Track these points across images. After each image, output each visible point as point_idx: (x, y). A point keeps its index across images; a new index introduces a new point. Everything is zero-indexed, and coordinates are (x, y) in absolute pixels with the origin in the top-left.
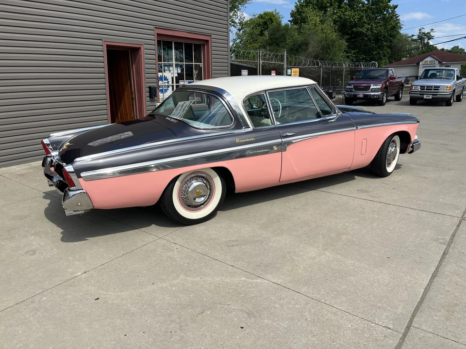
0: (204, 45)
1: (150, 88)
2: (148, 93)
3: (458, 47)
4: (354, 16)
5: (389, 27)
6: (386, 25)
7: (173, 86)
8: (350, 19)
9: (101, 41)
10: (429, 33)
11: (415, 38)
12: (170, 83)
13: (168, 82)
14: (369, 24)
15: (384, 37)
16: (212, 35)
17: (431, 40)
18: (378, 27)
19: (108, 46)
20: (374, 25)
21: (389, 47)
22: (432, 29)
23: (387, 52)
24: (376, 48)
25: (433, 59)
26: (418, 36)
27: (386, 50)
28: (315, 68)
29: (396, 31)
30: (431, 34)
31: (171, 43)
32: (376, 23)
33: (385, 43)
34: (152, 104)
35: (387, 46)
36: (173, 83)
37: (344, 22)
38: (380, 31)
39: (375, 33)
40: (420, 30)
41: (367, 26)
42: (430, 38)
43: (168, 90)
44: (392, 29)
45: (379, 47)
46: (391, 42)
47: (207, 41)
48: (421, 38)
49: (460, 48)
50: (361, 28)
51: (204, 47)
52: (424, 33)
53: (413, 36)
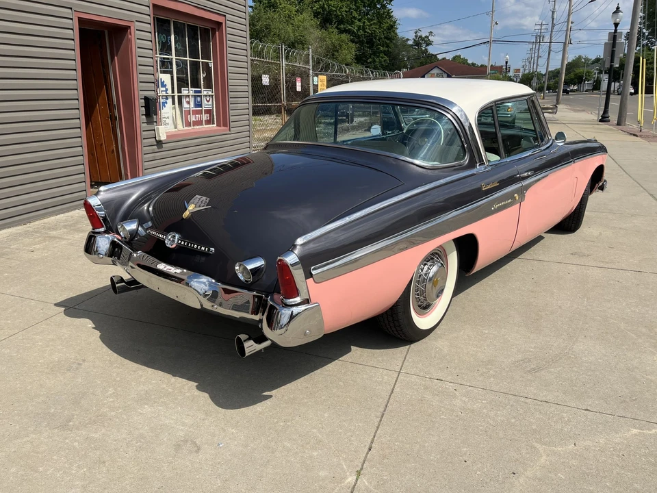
0: (214, 31)
1: (146, 99)
2: (144, 109)
3: (460, 56)
4: (341, 8)
5: (385, 26)
6: (381, 23)
7: (173, 97)
8: (336, 11)
9: (69, 11)
10: (427, 37)
11: (410, 42)
12: (170, 92)
13: (167, 90)
14: (359, 20)
15: (380, 38)
16: (227, 15)
17: (430, 46)
18: (371, 25)
19: (81, 21)
20: (367, 23)
21: (386, 53)
22: (431, 32)
23: (385, 60)
24: (371, 54)
25: (440, 72)
26: (414, 40)
27: (382, 58)
28: (343, 76)
29: (394, 32)
30: (430, 38)
31: (168, 22)
32: (369, 20)
33: (382, 48)
34: (150, 127)
35: (385, 52)
36: (173, 92)
37: (327, 15)
38: (374, 31)
39: (368, 33)
40: (416, 33)
41: (358, 23)
42: (429, 43)
43: (166, 102)
44: (389, 29)
45: (374, 53)
46: (388, 46)
47: (219, 24)
48: (417, 43)
49: (462, 57)
50: (350, 25)
51: (214, 34)
52: (421, 37)
53: (408, 40)
